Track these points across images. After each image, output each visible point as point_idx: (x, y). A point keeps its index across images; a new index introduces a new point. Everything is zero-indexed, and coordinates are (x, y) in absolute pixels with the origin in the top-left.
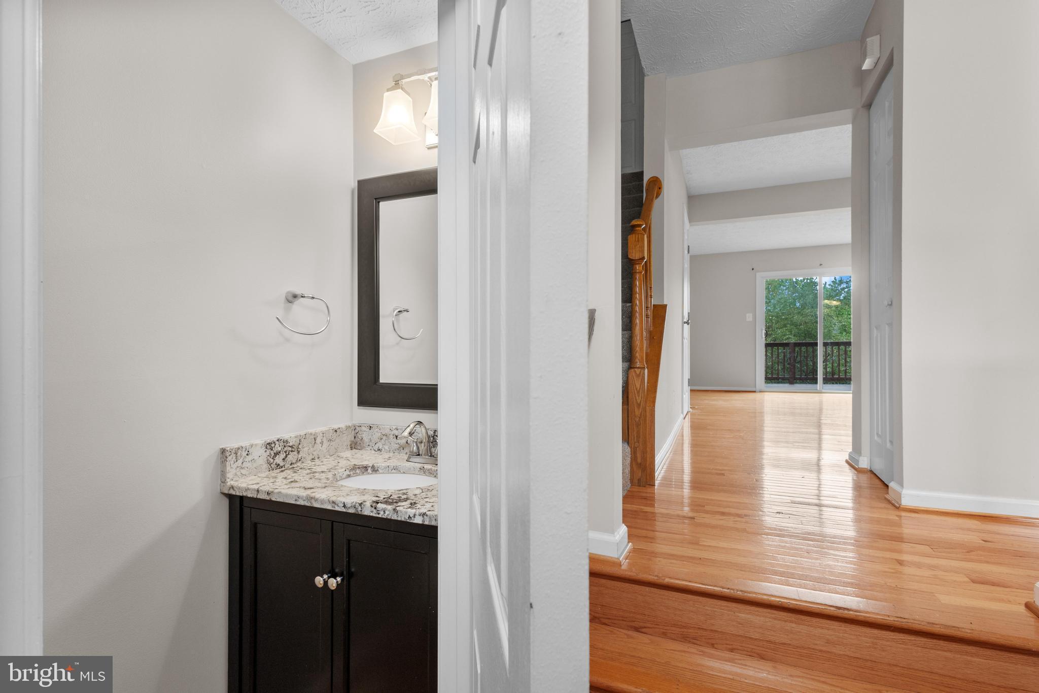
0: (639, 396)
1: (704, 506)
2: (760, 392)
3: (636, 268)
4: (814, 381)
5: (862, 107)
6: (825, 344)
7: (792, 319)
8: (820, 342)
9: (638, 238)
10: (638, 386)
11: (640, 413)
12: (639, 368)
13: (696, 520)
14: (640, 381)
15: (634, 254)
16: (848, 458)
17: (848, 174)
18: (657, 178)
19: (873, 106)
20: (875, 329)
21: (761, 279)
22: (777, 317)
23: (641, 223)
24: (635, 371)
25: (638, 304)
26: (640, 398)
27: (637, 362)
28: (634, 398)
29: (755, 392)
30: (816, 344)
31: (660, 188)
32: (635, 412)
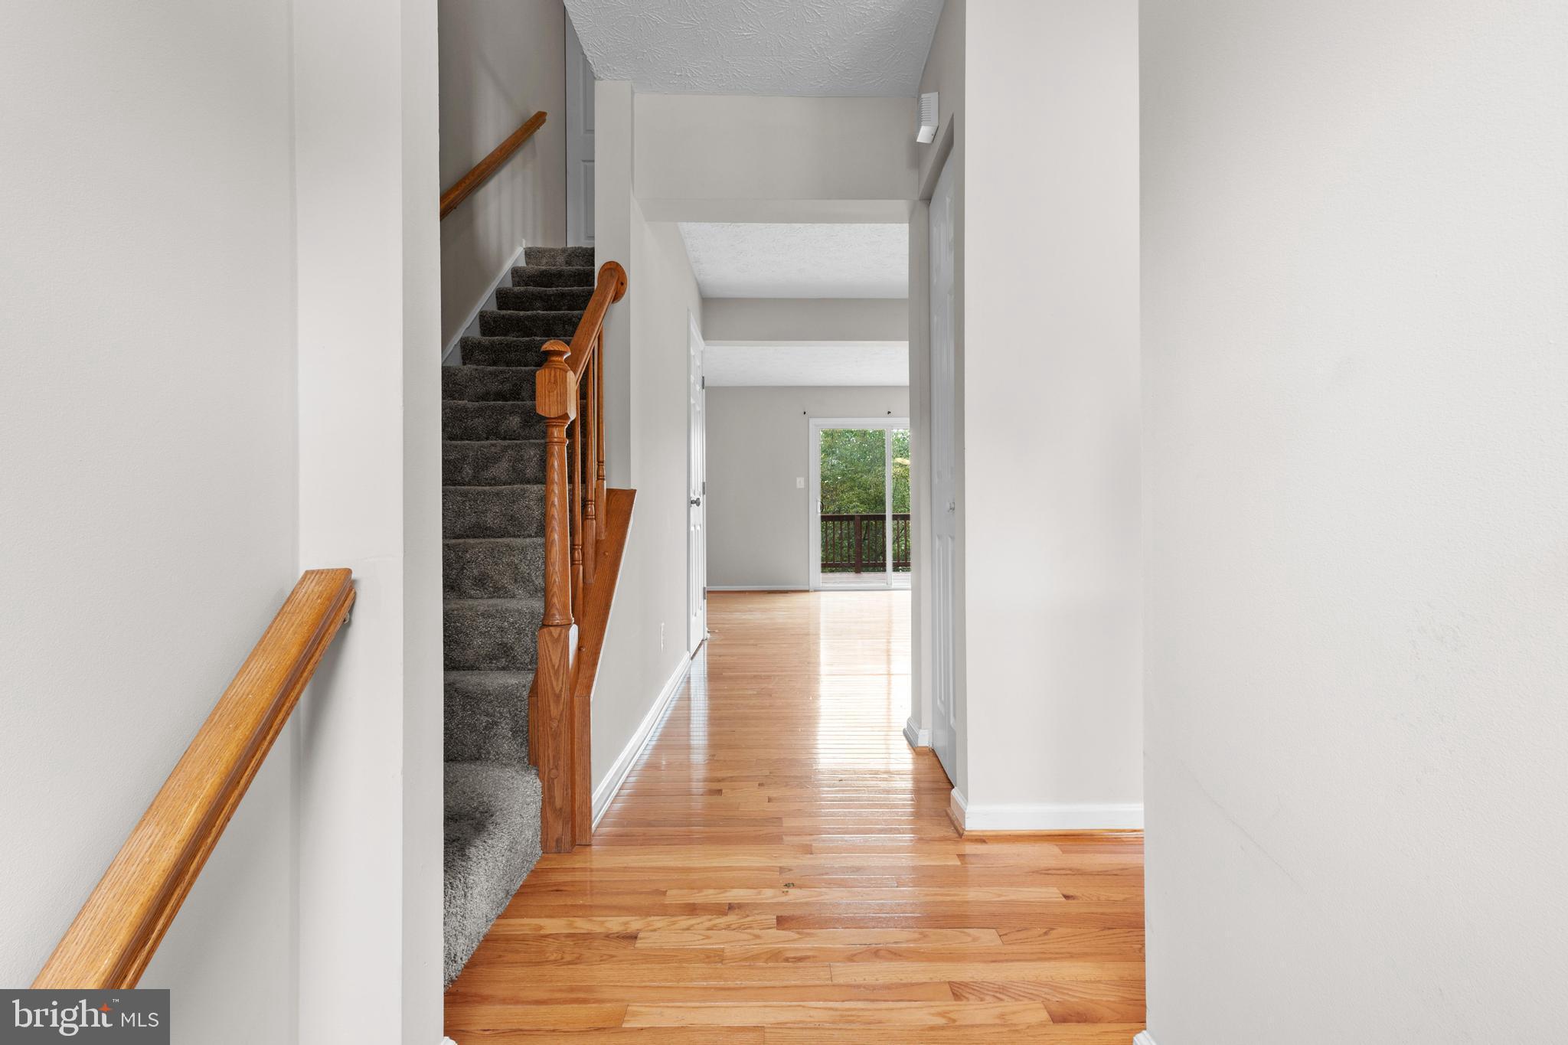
0: (557, 680)
1: (664, 893)
2: (815, 591)
3: (552, 433)
4: (882, 567)
5: (920, 200)
6: (895, 517)
7: (860, 480)
8: (889, 514)
9: (555, 376)
10: (556, 661)
11: (559, 713)
12: (557, 626)
13: (639, 944)
14: (560, 650)
15: (547, 408)
16: (906, 727)
17: (906, 295)
18: (617, 264)
19: (934, 197)
20: (937, 539)
21: (816, 429)
22: (843, 475)
23: (561, 349)
24: (551, 633)
25: (556, 503)
26: (560, 683)
27: (554, 615)
28: (549, 684)
29: (808, 591)
30: (883, 518)
31: (622, 284)
32: (550, 711)
